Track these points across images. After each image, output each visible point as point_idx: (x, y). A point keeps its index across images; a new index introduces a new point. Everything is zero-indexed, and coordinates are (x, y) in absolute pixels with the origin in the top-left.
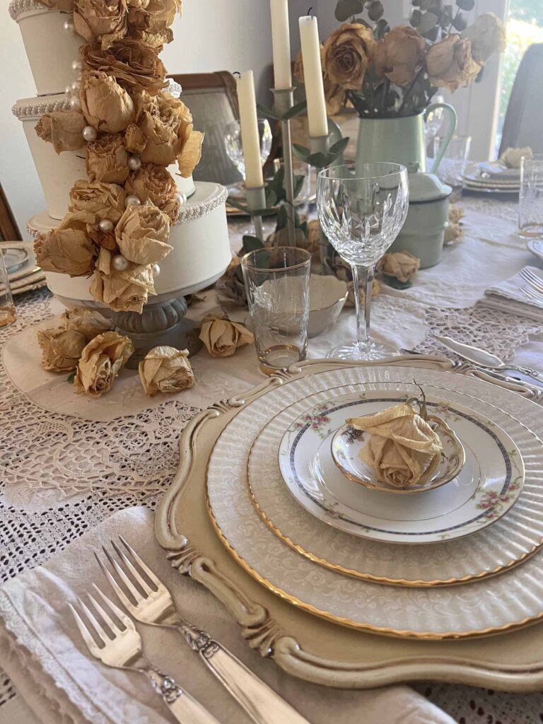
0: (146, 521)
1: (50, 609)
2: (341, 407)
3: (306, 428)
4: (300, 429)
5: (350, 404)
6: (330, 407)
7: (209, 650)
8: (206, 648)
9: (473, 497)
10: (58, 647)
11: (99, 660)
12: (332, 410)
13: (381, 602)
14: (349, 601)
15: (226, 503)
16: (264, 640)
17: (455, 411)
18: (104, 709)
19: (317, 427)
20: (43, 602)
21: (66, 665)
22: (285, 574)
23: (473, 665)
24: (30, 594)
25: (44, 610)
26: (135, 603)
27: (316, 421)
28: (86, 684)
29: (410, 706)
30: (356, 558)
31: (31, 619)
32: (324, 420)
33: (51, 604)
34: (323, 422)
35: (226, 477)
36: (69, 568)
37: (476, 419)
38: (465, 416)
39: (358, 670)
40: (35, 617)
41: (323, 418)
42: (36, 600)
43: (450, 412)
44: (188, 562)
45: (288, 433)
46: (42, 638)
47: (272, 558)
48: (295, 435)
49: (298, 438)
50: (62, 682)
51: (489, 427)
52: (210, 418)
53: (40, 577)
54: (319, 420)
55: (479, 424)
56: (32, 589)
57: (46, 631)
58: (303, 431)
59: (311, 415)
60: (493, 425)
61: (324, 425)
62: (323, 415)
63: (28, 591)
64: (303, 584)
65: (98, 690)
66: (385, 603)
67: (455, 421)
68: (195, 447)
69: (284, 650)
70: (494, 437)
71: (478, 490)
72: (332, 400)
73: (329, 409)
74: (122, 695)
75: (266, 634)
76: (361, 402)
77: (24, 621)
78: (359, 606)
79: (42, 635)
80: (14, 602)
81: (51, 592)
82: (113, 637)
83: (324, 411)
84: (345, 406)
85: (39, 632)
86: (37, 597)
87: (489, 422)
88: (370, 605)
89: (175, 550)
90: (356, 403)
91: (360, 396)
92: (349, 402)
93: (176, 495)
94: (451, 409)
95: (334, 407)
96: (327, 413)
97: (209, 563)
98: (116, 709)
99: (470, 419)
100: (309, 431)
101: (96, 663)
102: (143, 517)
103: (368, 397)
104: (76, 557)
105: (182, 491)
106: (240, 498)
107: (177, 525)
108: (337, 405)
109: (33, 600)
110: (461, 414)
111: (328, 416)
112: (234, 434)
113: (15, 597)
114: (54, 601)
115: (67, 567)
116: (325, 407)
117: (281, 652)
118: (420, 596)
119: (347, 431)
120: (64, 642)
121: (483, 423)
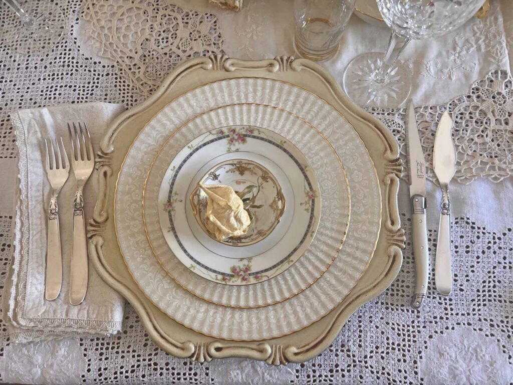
0: (108, 119)
1: (39, 135)
2: (262, 139)
3: (224, 138)
4: (220, 135)
5: (270, 142)
6: (256, 133)
7: (77, 212)
8: (77, 210)
9: (241, 259)
10: (32, 157)
11: (47, 173)
12: (254, 137)
13: (145, 261)
14: (134, 249)
15: (143, 147)
16: (94, 230)
17: (313, 205)
18: (29, 199)
19: (232, 141)
20: (38, 130)
21: (30, 168)
22: (126, 212)
23: (148, 314)
24: (33, 122)
25: (36, 134)
26: (76, 160)
27: (236, 137)
28: (31, 182)
29: (113, 302)
30: (159, 234)
31: (28, 135)
32: (242, 140)
33: (41, 132)
34: (240, 141)
35: (160, 129)
36: (60, 118)
37: (313, 222)
38: (312, 214)
39: (110, 274)
40: (30, 135)
41: (242, 138)
42: (35, 126)
43: (311, 202)
44: (102, 164)
45: (208, 133)
46: (28, 147)
47: (130, 199)
48: (212, 137)
49: (212, 141)
50: (22, 176)
51: (309, 234)
52: (202, 68)
53: (41, 115)
54: (240, 137)
55: (309, 226)
56: (35, 120)
57: (32, 145)
58: (220, 138)
59: (237, 130)
60: (312, 236)
61: (239, 143)
62: (245, 136)
63: (33, 120)
64: (127, 224)
65: (34, 189)
66: (146, 263)
67: (306, 210)
68: (172, 86)
69: (94, 243)
70: (302, 242)
71: (250, 259)
72: (261, 130)
73: (253, 134)
74: (40, 198)
75: (96, 229)
76: (277, 146)
77: (24, 133)
78: (135, 254)
79: (29, 146)
80: (23, 122)
81: (43, 126)
82: (57, 168)
83: (249, 133)
84: (266, 140)
85: (28, 144)
86: (36, 125)
87: (313, 232)
88: (139, 259)
89: (103, 152)
90: (274, 144)
91: (281, 141)
92: (271, 139)
93: (133, 115)
94: (313, 201)
95: (259, 136)
96: (249, 136)
97: (109, 174)
98: (34, 203)
99: (311, 218)
100: (225, 141)
101: (45, 173)
102: (109, 116)
103: (285, 146)
104: (65, 114)
105: (138, 115)
106: (154, 149)
107: (116, 137)
108: (262, 135)
109: (33, 125)
110: (313, 210)
111: (248, 139)
112: (195, 98)
113: (24, 120)
114: (43, 132)
115: (59, 117)
116: (251, 131)
117: (92, 242)
118: (162, 274)
119: (235, 164)
120: (37, 155)
121: (311, 227)
